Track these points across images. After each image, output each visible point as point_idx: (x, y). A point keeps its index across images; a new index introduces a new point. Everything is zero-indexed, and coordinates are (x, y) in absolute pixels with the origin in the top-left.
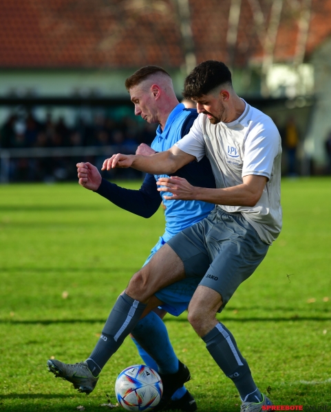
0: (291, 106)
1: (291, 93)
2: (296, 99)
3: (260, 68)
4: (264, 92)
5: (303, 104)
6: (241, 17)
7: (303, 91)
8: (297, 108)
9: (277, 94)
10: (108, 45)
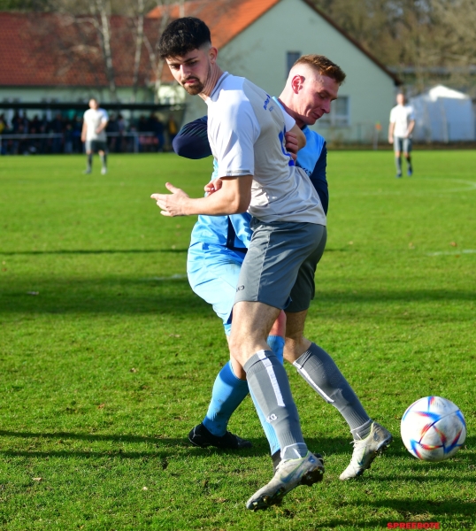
0: (172, 109)
1: (172, 102)
2: (175, 105)
3: (154, 86)
4: (156, 102)
5: (178, 108)
6: (141, 57)
7: (178, 101)
8: (175, 111)
9: (163, 102)
10: (63, 72)
